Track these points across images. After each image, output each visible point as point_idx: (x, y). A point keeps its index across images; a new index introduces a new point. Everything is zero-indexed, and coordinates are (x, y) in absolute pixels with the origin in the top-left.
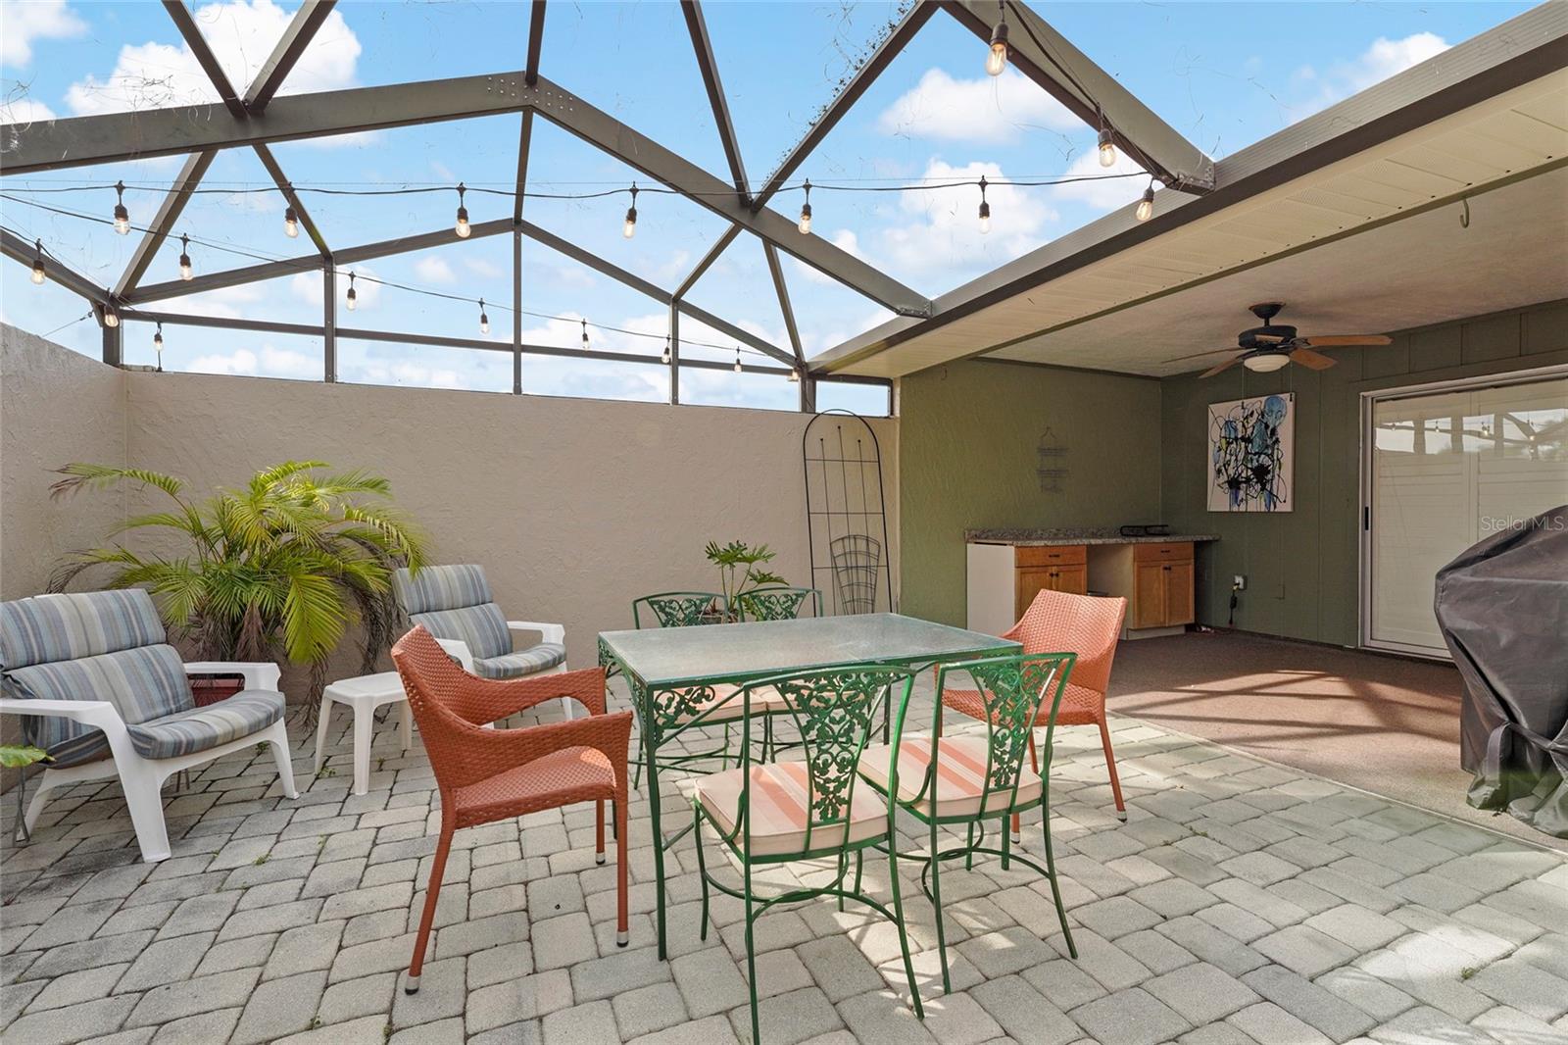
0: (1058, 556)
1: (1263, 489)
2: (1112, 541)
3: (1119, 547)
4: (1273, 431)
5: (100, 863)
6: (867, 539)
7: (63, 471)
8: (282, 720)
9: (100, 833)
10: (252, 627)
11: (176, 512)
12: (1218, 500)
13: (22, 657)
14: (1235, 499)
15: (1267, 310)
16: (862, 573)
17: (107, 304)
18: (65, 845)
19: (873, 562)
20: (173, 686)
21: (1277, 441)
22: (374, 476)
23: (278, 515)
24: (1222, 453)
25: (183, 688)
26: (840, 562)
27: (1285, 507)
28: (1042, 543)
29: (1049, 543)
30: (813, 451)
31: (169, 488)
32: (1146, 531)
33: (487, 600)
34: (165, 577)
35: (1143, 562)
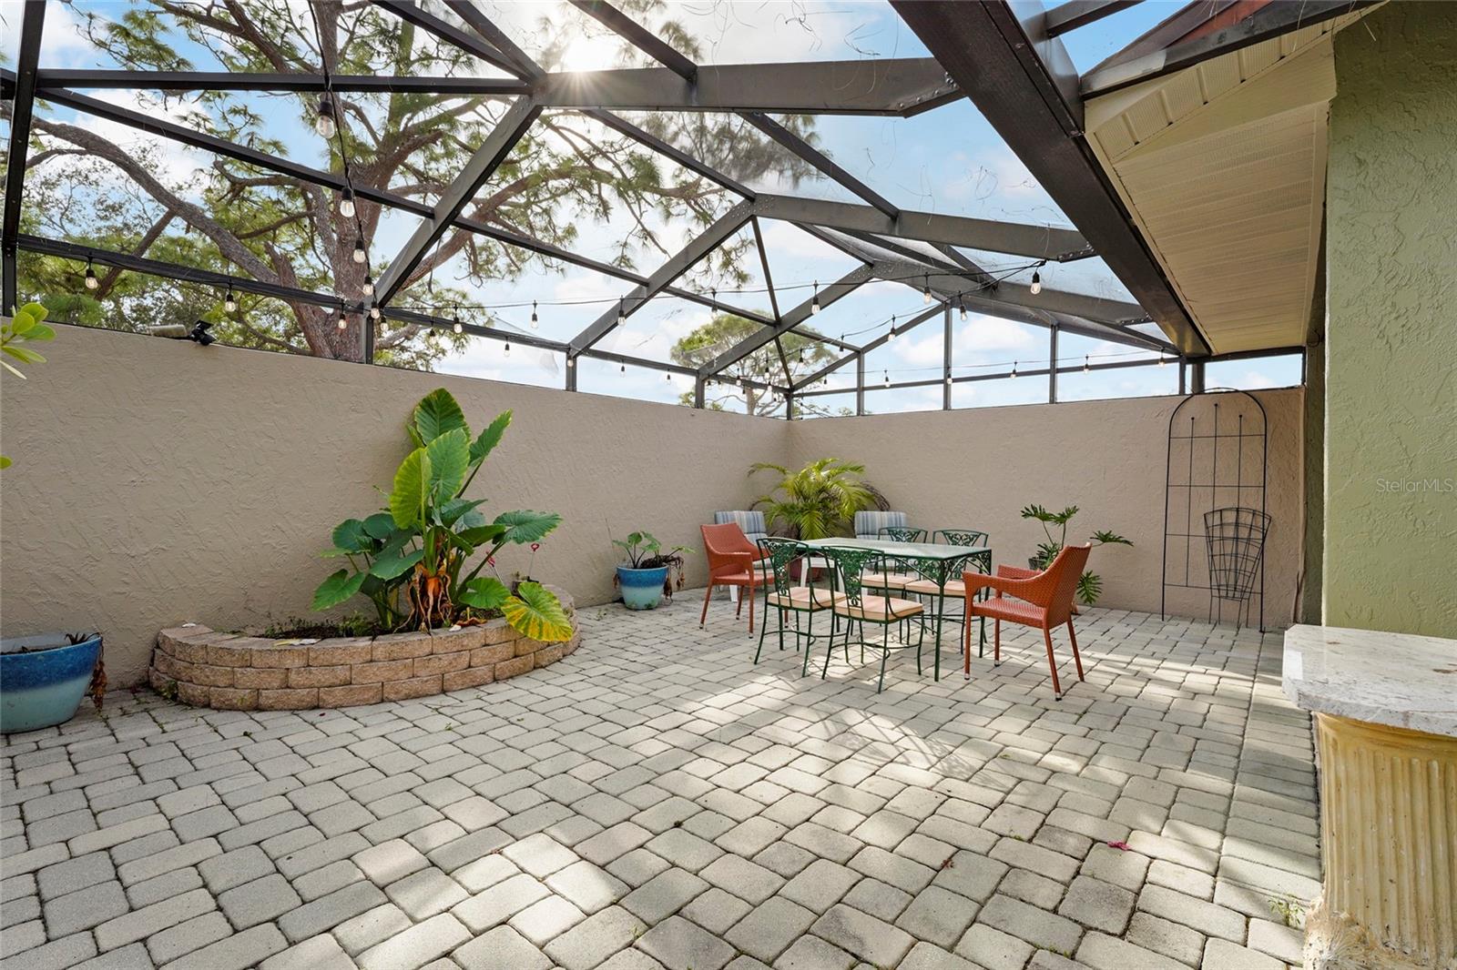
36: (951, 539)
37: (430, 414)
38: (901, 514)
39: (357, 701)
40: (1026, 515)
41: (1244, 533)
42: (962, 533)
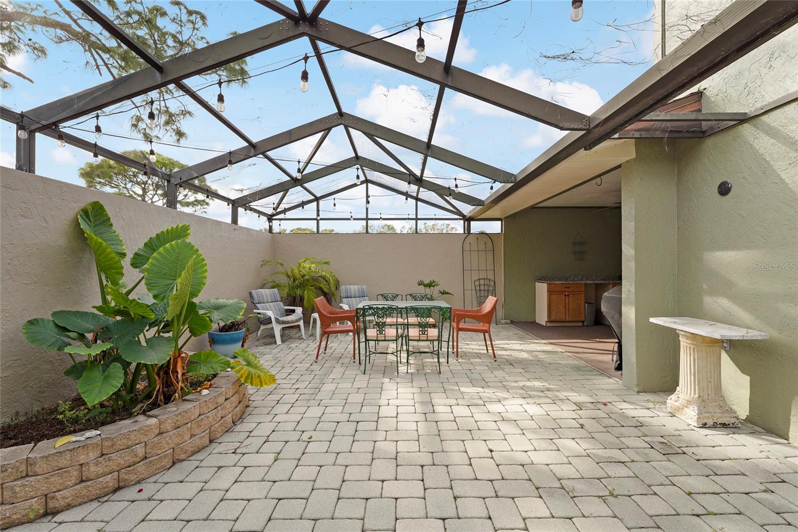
0: (569, 288)
5: (270, 344)
7: (262, 262)
8: (302, 320)
9: (269, 340)
10: (298, 299)
11: (283, 271)
13: (257, 302)
17: (270, 218)
18: (264, 341)
20: (282, 311)
22: (327, 261)
23: (304, 272)
25: (284, 312)
28: (560, 282)
29: (564, 282)
30: (467, 247)
31: (282, 265)
33: (366, 295)
34: (281, 286)
36: (414, 298)
37: (86, 221)
38: (364, 286)
39: (156, 470)
40: (419, 285)
41: (482, 288)
42: (419, 295)
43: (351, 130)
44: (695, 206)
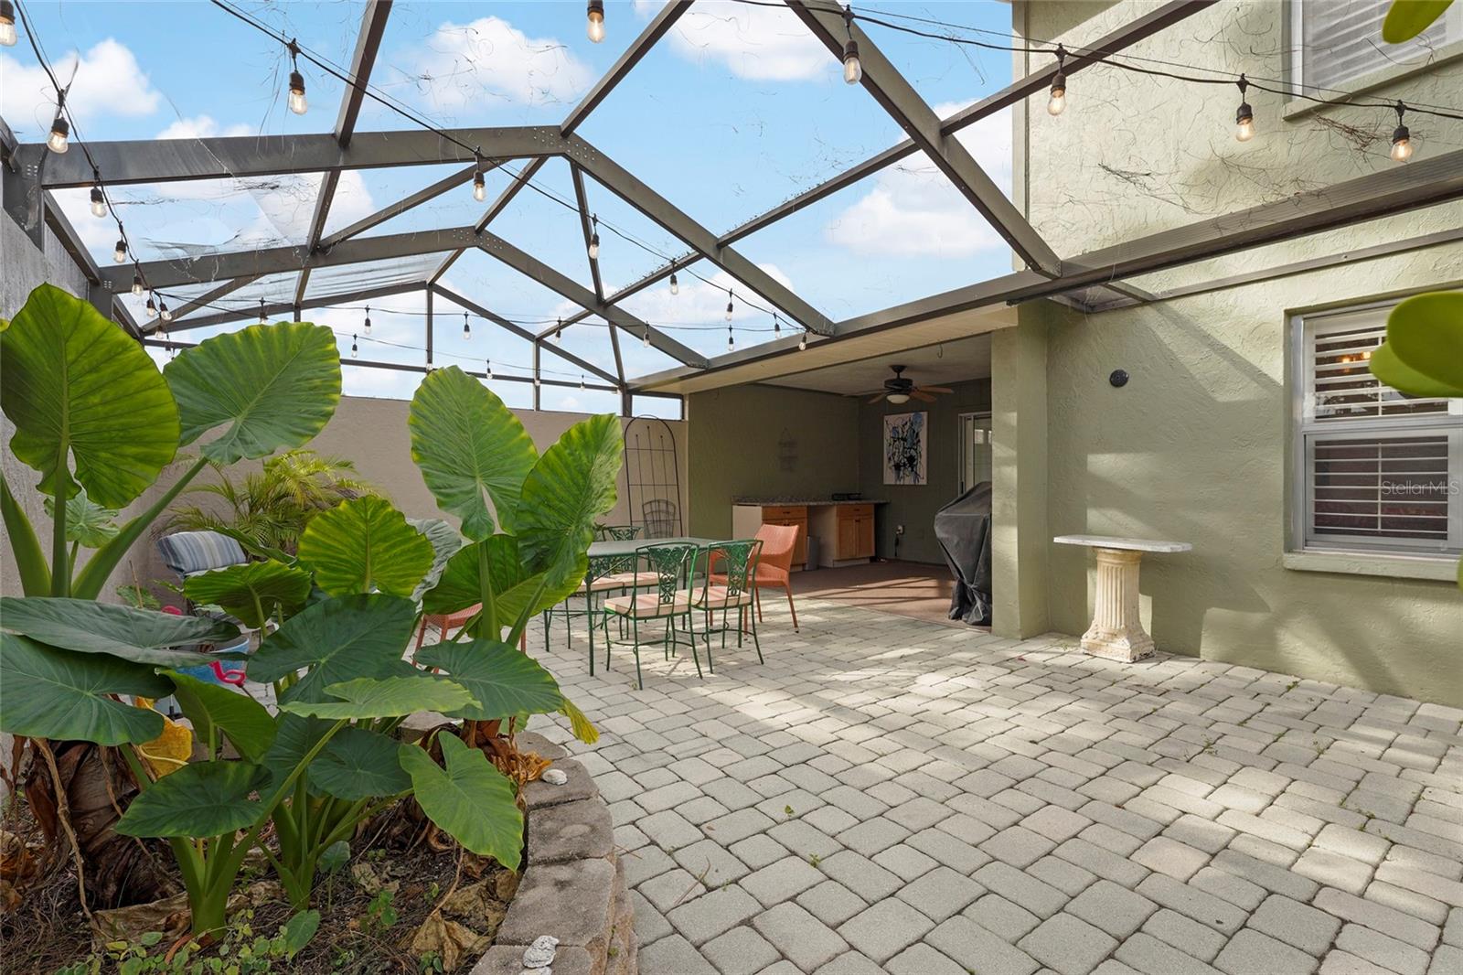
0: (789, 513)
1: (912, 470)
2: (824, 503)
3: (826, 508)
4: (917, 434)
6: (667, 503)
12: (889, 477)
14: (898, 478)
15: (899, 369)
16: (663, 525)
19: (671, 518)
21: (919, 441)
24: (891, 447)
26: (649, 518)
27: (923, 482)
28: (779, 504)
29: (783, 504)
30: (632, 442)
32: (849, 497)
35: (842, 516)
43: (586, 178)
44: (1075, 396)
